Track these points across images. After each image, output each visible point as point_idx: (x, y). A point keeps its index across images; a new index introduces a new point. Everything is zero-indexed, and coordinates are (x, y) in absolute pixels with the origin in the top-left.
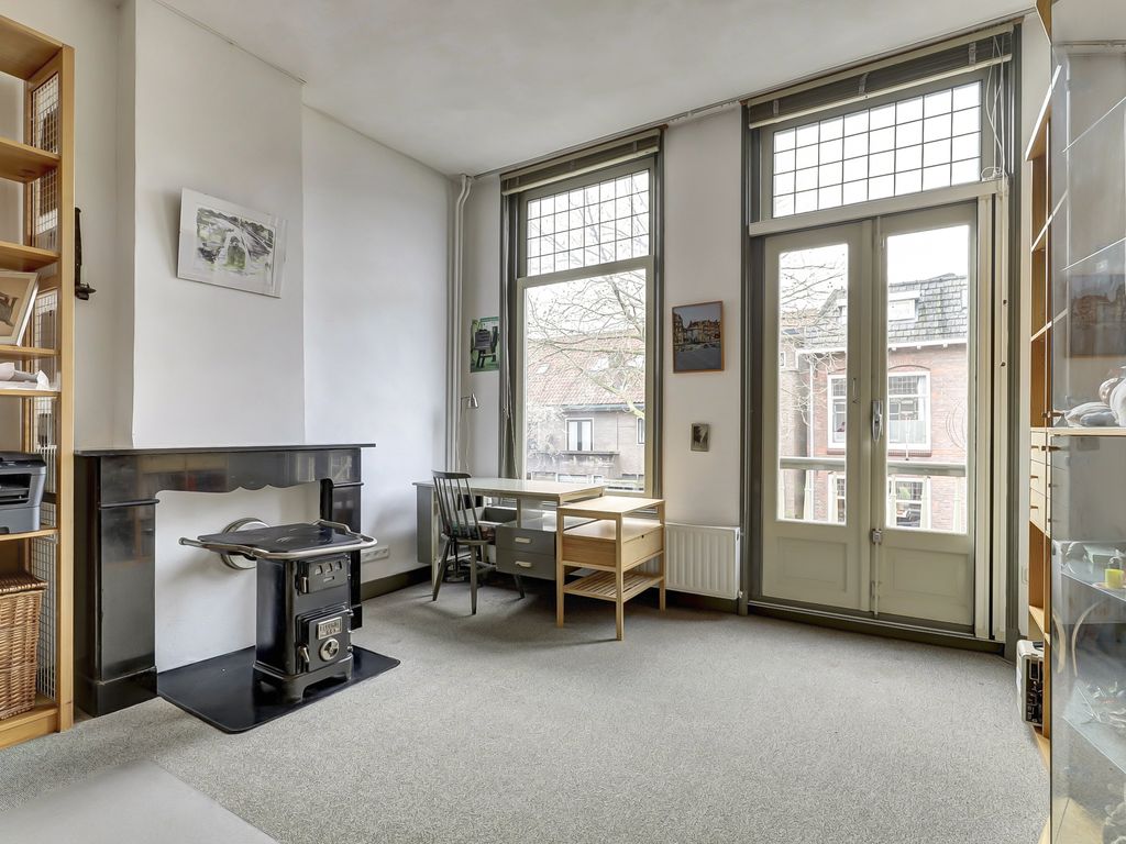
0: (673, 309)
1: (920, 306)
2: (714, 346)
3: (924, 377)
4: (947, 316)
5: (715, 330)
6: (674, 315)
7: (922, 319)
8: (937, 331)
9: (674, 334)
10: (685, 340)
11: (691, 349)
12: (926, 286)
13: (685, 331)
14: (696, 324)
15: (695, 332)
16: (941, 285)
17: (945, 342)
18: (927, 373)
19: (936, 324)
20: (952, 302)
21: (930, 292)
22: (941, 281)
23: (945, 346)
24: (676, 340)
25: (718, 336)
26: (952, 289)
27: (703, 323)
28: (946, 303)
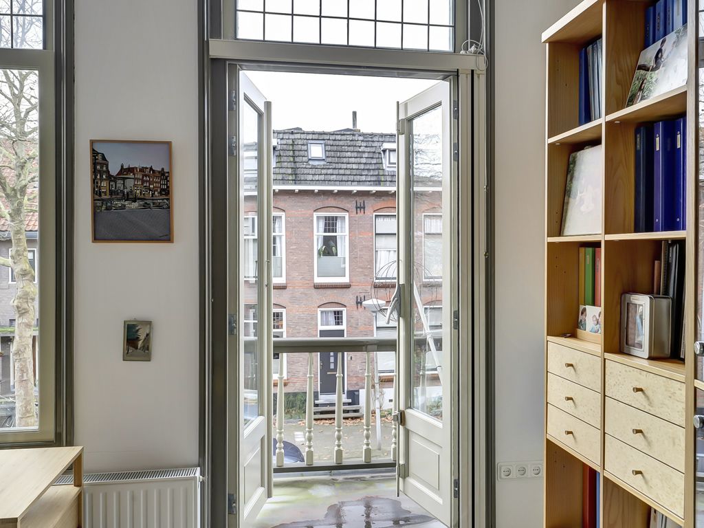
0: (92, 142)
1: (277, 153)
2: (159, 206)
3: (280, 217)
4: (298, 165)
5: (161, 182)
6: (94, 153)
7: (279, 165)
8: (290, 178)
9: (94, 181)
10: (111, 192)
11: (123, 207)
12: (281, 136)
13: (110, 178)
14: (131, 170)
15: (130, 183)
16: (292, 137)
17: (297, 188)
18: (283, 214)
19: (290, 171)
20: (302, 153)
21: (284, 142)
22: (292, 133)
23: (297, 191)
24: (96, 192)
25: (166, 192)
26: (300, 142)
27: (142, 170)
28: (297, 153)
